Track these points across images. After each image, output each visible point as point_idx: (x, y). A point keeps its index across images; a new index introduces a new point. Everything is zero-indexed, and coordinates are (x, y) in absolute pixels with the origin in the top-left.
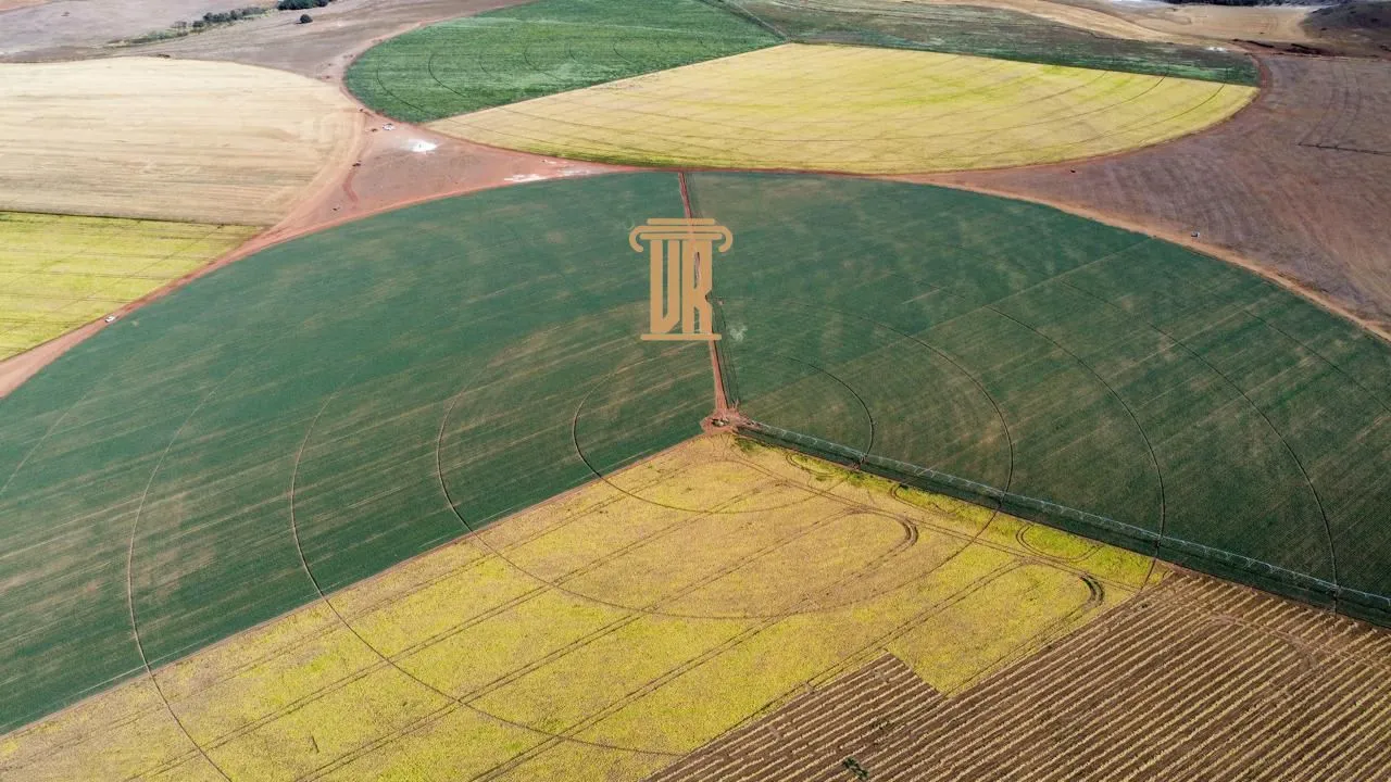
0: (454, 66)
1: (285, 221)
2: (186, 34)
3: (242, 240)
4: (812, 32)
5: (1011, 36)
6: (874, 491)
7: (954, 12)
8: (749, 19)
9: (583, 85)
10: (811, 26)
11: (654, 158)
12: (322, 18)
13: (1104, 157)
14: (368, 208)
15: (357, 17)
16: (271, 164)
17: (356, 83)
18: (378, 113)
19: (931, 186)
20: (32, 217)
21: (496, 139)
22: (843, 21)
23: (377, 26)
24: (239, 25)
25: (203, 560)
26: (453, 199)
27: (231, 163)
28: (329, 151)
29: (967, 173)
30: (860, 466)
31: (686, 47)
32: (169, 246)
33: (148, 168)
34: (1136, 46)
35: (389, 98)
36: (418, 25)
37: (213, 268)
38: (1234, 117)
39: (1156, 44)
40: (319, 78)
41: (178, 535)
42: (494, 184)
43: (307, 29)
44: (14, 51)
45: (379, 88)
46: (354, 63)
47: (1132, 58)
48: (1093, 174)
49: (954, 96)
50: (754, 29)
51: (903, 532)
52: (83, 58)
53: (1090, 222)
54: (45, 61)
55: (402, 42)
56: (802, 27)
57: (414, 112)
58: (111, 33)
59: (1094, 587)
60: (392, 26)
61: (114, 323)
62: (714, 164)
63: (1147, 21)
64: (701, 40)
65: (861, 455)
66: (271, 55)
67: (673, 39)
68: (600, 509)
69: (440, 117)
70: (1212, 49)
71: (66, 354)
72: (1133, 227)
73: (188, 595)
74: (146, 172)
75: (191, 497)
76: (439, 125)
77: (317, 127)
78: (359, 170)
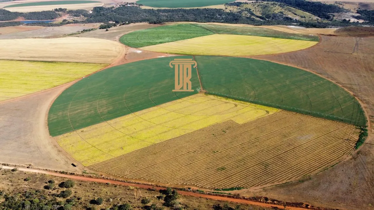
0: (143, 38)
1: (113, 63)
2: (80, 33)
3: (106, 66)
4: (222, 32)
5: (266, 33)
6: (230, 101)
7: (254, 28)
8: (207, 30)
9: (171, 42)
10: (221, 31)
11: (187, 53)
12: (110, 30)
13: (282, 53)
14: (129, 61)
16: (108, 54)
17: (121, 41)
18: (128, 46)
19: (245, 58)
20: (62, 63)
21: (154, 50)
22: (229, 30)
23: (124, 31)
24: (91, 32)
25: (111, 109)
26: (147, 60)
27: (100, 54)
28: (119, 53)
29: (254, 56)
30: (227, 97)
31: (193, 35)
32: (91, 67)
34: (294, 35)
35: (130, 44)
36: (133, 31)
37: (101, 70)
38: (311, 47)
39: (298, 34)
40: (114, 41)
41: (106, 106)
42: (155, 58)
43: (108, 32)
44: (44, 36)
45: (127, 42)
46: (120, 38)
47: (292, 37)
48: (279, 56)
49: (252, 43)
50: (208, 31)
51: (234, 106)
52: (58, 37)
53: (277, 64)
54: (52, 38)
55: (130, 34)
56: (219, 31)
57: (136, 46)
58: (64, 33)
59: (268, 112)
60: (127, 31)
61: (84, 78)
62: (200, 54)
63: (297, 31)
64: (197, 33)
65: (228, 96)
66: (101, 37)
67: (190, 33)
68: (180, 103)
69: (142, 47)
70: (310, 35)
71: (77, 83)
72: (285, 64)
73: (109, 112)
74: (82, 56)
76: (141, 48)
77: (116, 48)
78: (126, 55)
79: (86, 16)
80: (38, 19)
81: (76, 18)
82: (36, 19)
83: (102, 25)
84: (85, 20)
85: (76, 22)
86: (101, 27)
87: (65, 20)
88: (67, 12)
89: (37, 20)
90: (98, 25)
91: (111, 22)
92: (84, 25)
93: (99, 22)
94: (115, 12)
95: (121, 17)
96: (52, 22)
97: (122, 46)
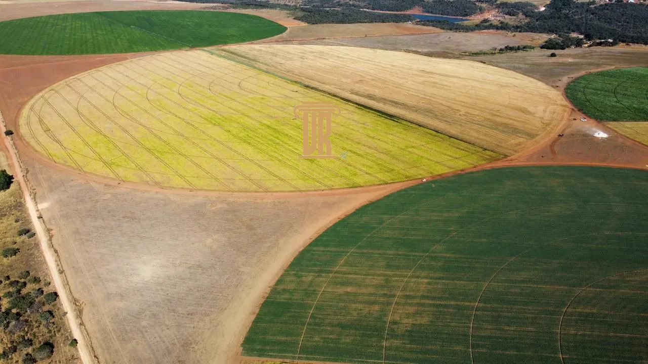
0: (629, 93)
1: (516, 156)
2: (495, 54)
3: (493, 160)
12: (561, 56)
14: (561, 160)
15: (579, 58)
16: (517, 125)
17: (571, 93)
18: (579, 110)
20: (409, 124)
23: (590, 65)
24: (520, 53)
25: (425, 320)
26: (610, 169)
27: (499, 119)
28: (548, 125)
32: (460, 153)
33: (461, 113)
35: (587, 104)
36: (613, 67)
37: (474, 170)
40: (553, 86)
41: (417, 301)
42: (639, 167)
43: (553, 60)
44: (426, 50)
45: (583, 98)
46: (573, 82)
52: (450, 58)
54: (435, 57)
55: (602, 74)
57: (600, 116)
58: (464, 48)
60: (599, 65)
61: (425, 183)
66: (531, 71)
69: (615, 120)
71: (402, 190)
74: (460, 115)
75: (429, 283)
76: (612, 125)
77: (545, 111)
78: (562, 138)
79: (529, 16)
80: (442, 14)
81: (508, 19)
82: (439, 14)
83: (550, 40)
84: (523, 23)
85: (503, 27)
86: (548, 45)
87: (486, 21)
88: (497, 4)
89: (440, 16)
90: (544, 37)
91: (574, 35)
92: (514, 36)
93: (551, 31)
94: (593, 14)
95: (603, 25)
96: (460, 23)
97: (562, 106)
